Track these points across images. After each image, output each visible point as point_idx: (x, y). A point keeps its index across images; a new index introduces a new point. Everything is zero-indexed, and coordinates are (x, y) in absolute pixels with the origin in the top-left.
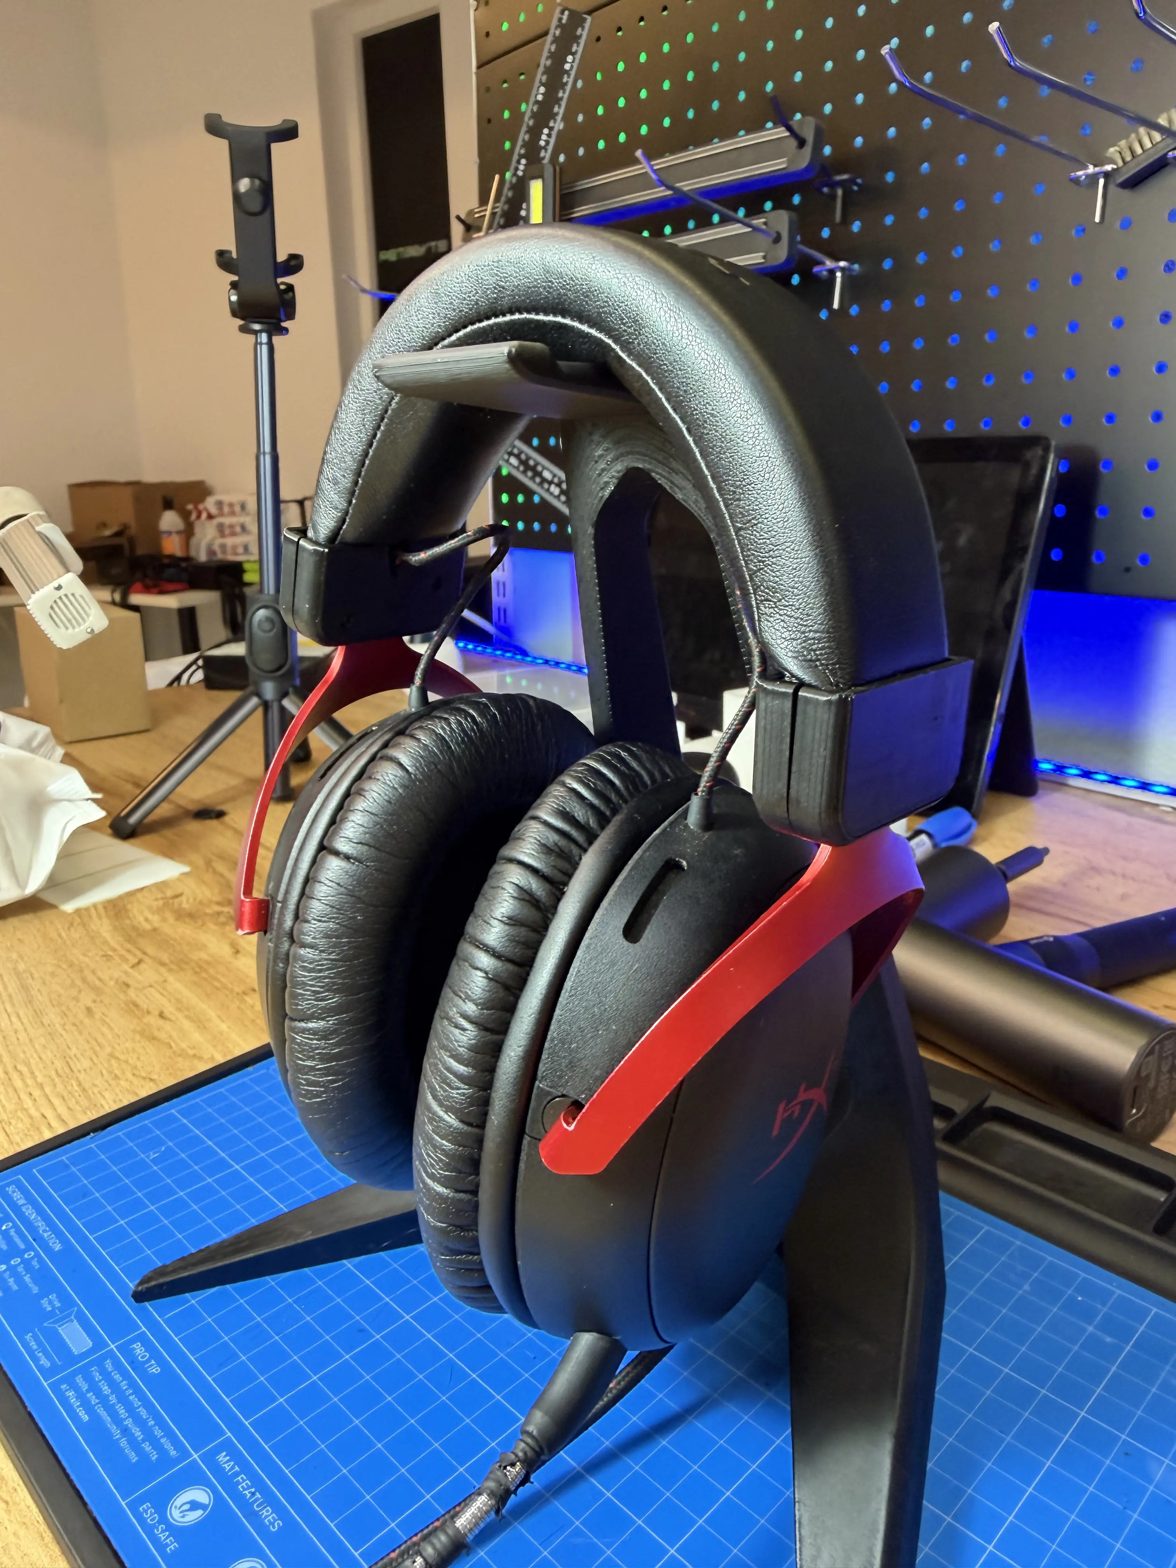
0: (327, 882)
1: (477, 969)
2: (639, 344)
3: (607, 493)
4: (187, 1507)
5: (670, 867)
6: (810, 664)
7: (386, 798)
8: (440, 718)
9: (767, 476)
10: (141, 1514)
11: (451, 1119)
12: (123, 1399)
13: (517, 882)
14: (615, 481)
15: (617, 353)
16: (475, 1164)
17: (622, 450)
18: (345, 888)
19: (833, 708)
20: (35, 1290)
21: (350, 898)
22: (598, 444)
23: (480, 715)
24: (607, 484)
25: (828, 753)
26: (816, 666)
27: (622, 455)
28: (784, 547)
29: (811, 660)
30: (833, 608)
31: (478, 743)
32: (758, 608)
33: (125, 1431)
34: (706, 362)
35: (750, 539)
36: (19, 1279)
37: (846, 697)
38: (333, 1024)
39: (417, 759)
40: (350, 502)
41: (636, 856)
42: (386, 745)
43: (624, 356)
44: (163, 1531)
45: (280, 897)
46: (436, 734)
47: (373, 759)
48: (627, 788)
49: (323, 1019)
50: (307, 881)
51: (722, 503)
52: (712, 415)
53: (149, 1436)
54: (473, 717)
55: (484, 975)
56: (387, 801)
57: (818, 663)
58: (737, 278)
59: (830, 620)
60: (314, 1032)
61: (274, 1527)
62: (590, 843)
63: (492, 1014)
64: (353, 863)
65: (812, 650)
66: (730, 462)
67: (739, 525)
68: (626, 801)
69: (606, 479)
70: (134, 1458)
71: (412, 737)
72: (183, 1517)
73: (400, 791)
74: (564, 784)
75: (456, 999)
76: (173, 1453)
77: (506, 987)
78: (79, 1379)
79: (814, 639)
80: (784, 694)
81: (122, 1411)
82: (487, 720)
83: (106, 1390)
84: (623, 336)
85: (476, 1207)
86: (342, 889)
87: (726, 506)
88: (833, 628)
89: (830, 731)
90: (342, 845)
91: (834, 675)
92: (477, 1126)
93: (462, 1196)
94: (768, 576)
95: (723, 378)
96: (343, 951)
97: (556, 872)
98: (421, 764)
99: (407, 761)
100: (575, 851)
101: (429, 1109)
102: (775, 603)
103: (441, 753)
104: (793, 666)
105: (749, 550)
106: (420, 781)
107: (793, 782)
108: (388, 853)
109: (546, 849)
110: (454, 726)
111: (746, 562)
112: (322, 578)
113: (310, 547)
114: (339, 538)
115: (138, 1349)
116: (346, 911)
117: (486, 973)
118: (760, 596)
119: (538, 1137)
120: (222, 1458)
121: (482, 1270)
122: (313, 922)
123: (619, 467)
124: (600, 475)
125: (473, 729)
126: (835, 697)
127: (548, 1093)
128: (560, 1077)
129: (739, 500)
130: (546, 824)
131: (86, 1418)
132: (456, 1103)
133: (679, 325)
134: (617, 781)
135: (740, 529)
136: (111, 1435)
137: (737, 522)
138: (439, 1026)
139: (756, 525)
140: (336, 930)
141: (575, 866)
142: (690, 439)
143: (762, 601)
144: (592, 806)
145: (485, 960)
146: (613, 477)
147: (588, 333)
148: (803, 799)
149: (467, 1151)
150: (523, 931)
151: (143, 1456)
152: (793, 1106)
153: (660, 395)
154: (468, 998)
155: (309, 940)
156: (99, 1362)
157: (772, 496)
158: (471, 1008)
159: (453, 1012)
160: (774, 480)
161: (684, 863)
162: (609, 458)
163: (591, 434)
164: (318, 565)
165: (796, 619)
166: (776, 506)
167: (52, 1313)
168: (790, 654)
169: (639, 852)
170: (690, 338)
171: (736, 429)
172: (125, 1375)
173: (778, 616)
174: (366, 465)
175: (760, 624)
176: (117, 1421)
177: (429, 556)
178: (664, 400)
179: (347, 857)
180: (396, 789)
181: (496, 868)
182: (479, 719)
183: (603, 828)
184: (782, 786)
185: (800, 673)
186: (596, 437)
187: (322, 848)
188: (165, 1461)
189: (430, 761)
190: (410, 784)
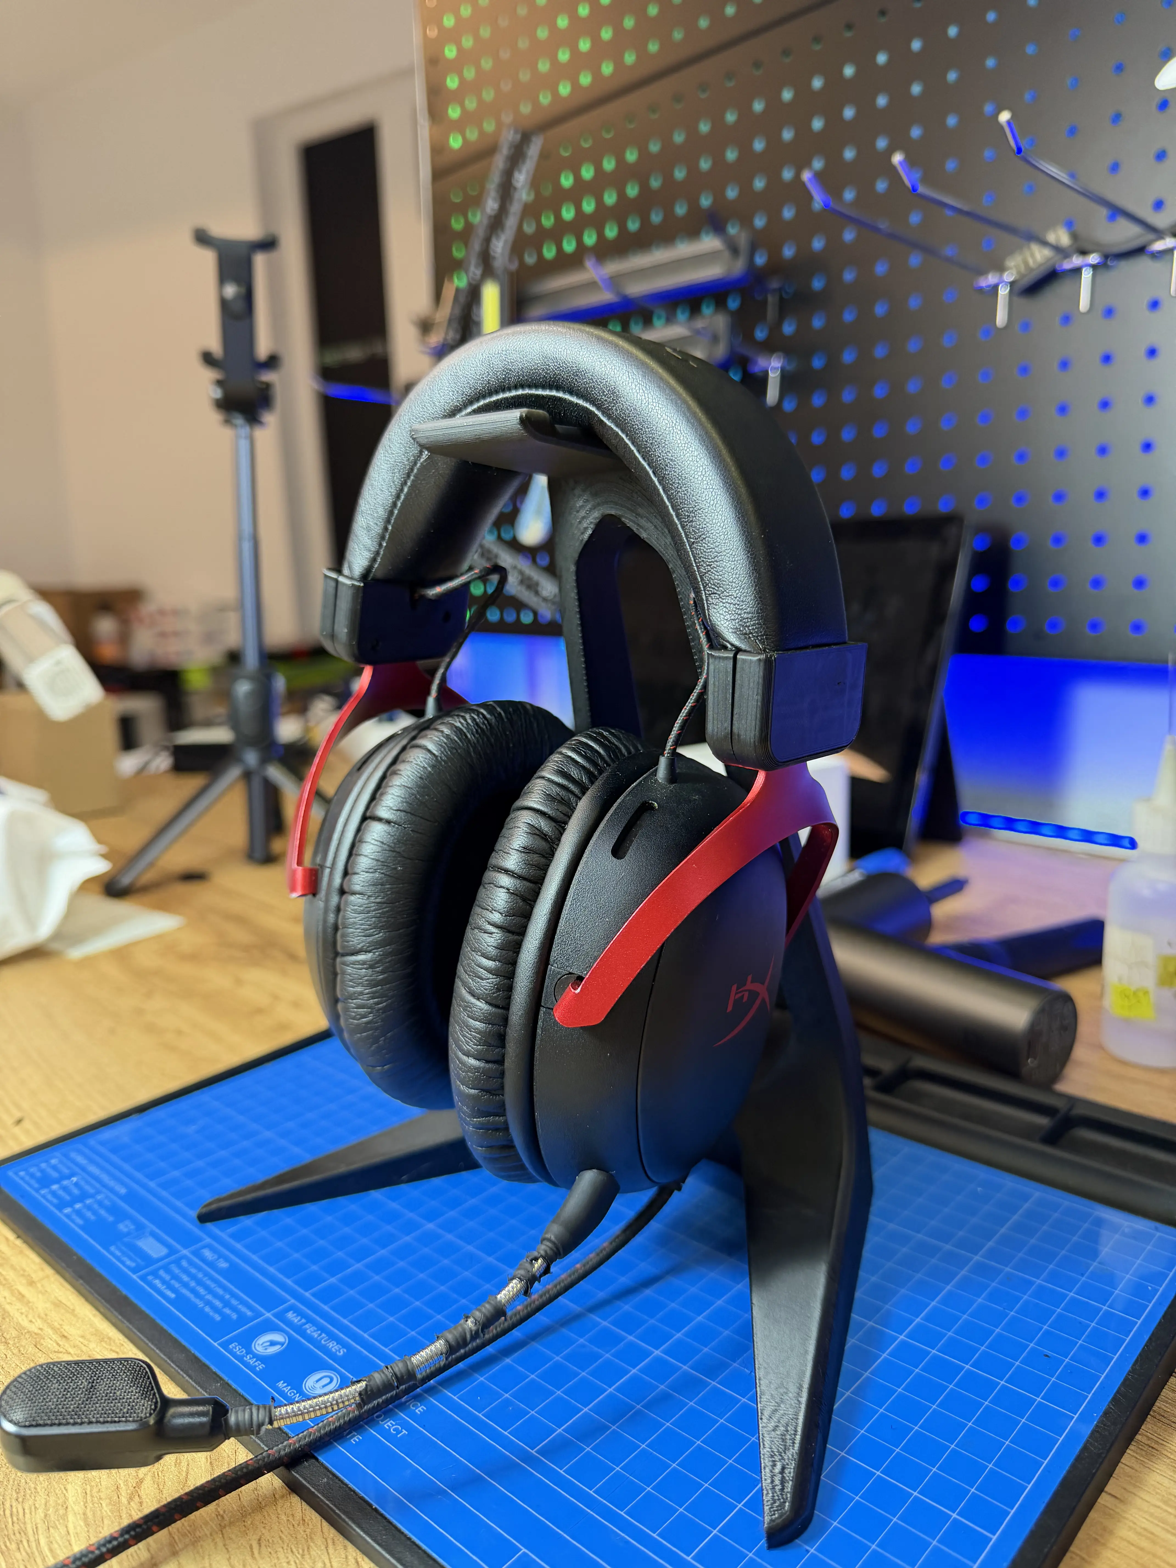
0: (373, 842)
1: (501, 887)
2: (616, 409)
3: (586, 536)
4: (268, 1344)
5: (645, 808)
6: (745, 636)
7: (419, 775)
8: (458, 716)
9: (712, 502)
10: (232, 1350)
11: (482, 1005)
12: (200, 1283)
13: (530, 822)
14: (592, 526)
15: (599, 418)
16: (500, 1039)
17: (598, 500)
18: (388, 845)
19: (762, 664)
20: (111, 1219)
21: (391, 853)
22: (579, 496)
23: (489, 713)
24: (586, 529)
25: (759, 698)
26: (750, 637)
27: (599, 505)
28: (724, 553)
29: (746, 634)
30: (760, 596)
31: (488, 733)
32: (707, 600)
33: (208, 1303)
34: (667, 422)
35: (700, 549)
36: (95, 1213)
37: (771, 656)
38: (379, 955)
39: (441, 745)
40: (380, 545)
41: (619, 801)
42: (414, 738)
43: (605, 419)
44: (250, 1359)
45: (329, 863)
46: (456, 727)
47: (404, 749)
48: (610, 756)
49: (370, 952)
50: (353, 846)
51: (679, 526)
52: (672, 460)
53: (227, 1304)
54: (483, 714)
55: (506, 891)
56: (420, 778)
57: (751, 636)
58: (687, 361)
59: (758, 604)
60: (364, 963)
61: (340, 1352)
62: (584, 793)
63: (513, 920)
64: (394, 826)
65: (746, 626)
66: (685, 494)
67: (692, 540)
68: (608, 765)
69: (585, 525)
70: (218, 1318)
71: (436, 729)
72: (266, 1349)
73: (429, 769)
74: (561, 753)
75: (485, 912)
76: (249, 1313)
77: (524, 899)
78: (162, 1273)
79: (747, 618)
80: (727, 658)
81: (202, 1291)
82: (495, 717)
83: (185, 1278)
84: (604, 405)
85: (502, 1074)
86: (385, 846)
87: (683, 527)
88: (761, 610)
89: (761, 681)
90: (383, 812)
91: (763, 643)
92: (503, 1008)
93: (490, 1065)
94: (714, 576)
95: (679, 432)
96: (387, 895)
97: (558, 813)
98: (445, 749)
99: (434, 747)
100: (573, 799)
101: (463, 1000)
102: (719, 595)
103: (460, 740)
104: (733, 639)
105: (700, 558)
106: (444, 761)
107: (735, 722)
108: (421, 817)
109: (550, 798)
110: (469, 721)
111: (697, 566)
112: (359, 607)
113: (348, 582)
114: (372, 575)
115: (207, 1254)
116: (389, 863)
117: (508, 889)
118: (708, 591)
119: (551, 1007)
120: (290, 1315)
121: (507, 1129)
122: (362, 873)
123: (596, 515)
124: (580, 522)
125: (484, 723)
126: (763, 657)
127: (558, 973)
128: (567, 960)
129: (692, 521)
130: (549, 780)
131: (173, 1296)
132: (486, 990)
133: (646, 395)
134: (601, 751)
135: (693, 543)
136: (196, 1306)
137: (690, 538)
138: (471, 934)
139: (704, 539)
140: (381, 879)
141: (573, 810)
142: (655, 479)
143: (710, 594)
144: (583, 767)
145: (505, 881)
146: (591, 523)
147: (577, 403)
148: (742, 733)
149: (496, 1028)
150: (536, 857)
151: (225, 1317)
152: (742, 991)
153: (632, 448)
154: (494, 910)
155: (357, 888)
156: (177, 1262)
157: (716, 517)
158: (496, 917)
159: (482, 923)
160: (717, 506)
161: (656, 805)
162: (588, 508)
163: (573, 489)
164: (355, 597)
165: (735, 605)
166: (719, 524)
167: (128, 1234)
168: (730, 630)
169: (622, 797)
170: (655, 404)
171: (689, 470)
172: (200, 1269)
173: (721, 604)
174: (395, 515)
175: (708, 611)
176: (201, 1297)
177: (444, 590)
178: (635, 451)
179: (388, 822)
180: (426, 768)
181: (512, 815)
182: (488, 716)
183: (592, 783)
184: (727, 724)
185: (737, 643)
186: (577, 491)
187: (364, 818)
188: (243, 1320)
189: (451, 747)
190: (436, 762)
